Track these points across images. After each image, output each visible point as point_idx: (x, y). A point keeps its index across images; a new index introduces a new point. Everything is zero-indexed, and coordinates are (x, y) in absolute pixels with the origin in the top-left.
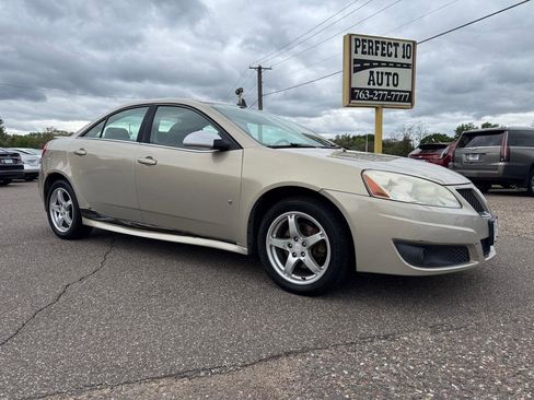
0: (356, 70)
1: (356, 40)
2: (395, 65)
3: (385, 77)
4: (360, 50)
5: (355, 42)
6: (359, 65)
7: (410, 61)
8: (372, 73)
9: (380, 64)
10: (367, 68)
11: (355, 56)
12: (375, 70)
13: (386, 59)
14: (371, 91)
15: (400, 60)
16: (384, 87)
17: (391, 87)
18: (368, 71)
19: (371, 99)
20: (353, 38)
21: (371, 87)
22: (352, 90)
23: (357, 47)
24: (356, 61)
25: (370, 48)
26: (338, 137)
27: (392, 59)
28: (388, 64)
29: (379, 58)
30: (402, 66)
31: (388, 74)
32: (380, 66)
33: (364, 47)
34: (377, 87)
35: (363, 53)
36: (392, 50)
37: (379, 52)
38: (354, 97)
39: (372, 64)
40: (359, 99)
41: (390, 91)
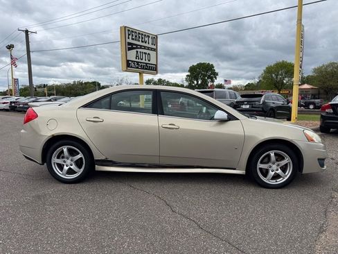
0: (130, 49)
1: (128, 30)
2: (148, 48)
3: (144, 55)
4: (130, 37)
5: (127, 32)
6: (131, 47)
7: (155, 47)
8: (137, 52)
9: (141, 47)
10: (134, 48)
11: (128, 41)
12: (139, 50)
13: (144, 44)
14: (138, 63)
15: (150, 46)
16: (143, 61)
17: (147, 62)
18: (135, 50)
19: (137, 68)
20: (127, 29)
21: (137, 60)
22: (128, 61)
23: (129, 35)
24: (129, 44)
25: (136, 36)
26: (74, 82)
27: (146, 45)
28: (145, 48)
29: (140, 43)
30: (152, 49)
31: (145, 53)
32: (141, 48)
33: (133, 35)
34: (140, 61)
35: (133, 39)
36: (147, 39)
37: (140, 40)
38: (129, 65)
39: (137, 47)
40: (131, 67)
41: (146, 64)
